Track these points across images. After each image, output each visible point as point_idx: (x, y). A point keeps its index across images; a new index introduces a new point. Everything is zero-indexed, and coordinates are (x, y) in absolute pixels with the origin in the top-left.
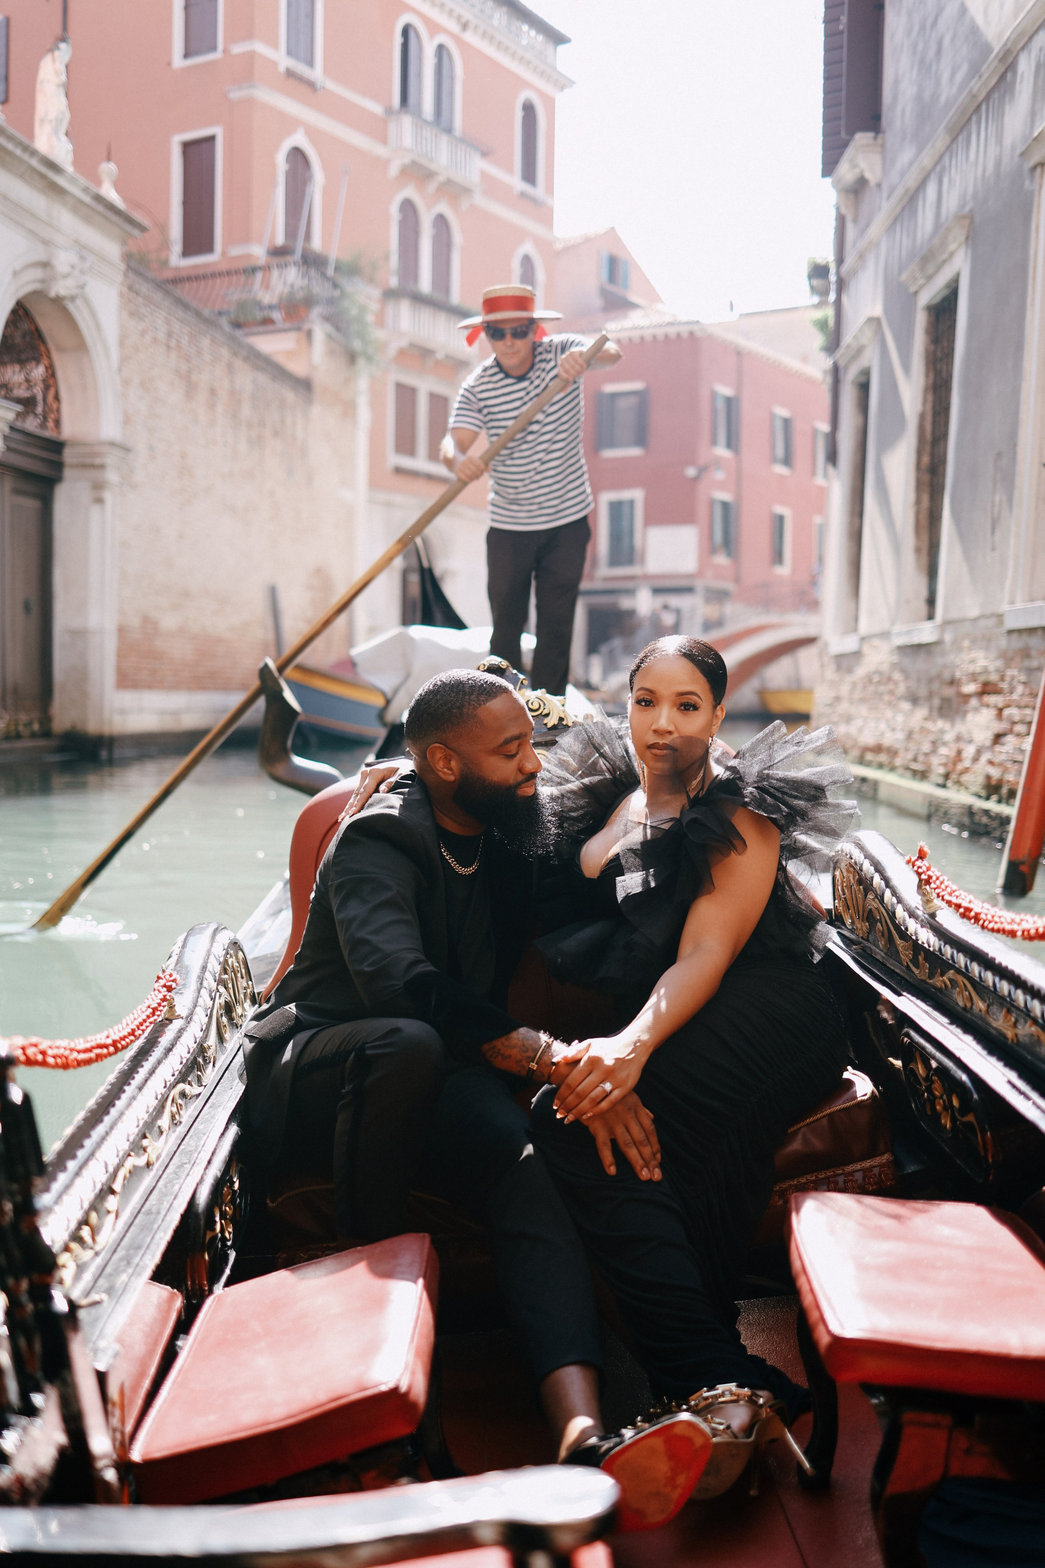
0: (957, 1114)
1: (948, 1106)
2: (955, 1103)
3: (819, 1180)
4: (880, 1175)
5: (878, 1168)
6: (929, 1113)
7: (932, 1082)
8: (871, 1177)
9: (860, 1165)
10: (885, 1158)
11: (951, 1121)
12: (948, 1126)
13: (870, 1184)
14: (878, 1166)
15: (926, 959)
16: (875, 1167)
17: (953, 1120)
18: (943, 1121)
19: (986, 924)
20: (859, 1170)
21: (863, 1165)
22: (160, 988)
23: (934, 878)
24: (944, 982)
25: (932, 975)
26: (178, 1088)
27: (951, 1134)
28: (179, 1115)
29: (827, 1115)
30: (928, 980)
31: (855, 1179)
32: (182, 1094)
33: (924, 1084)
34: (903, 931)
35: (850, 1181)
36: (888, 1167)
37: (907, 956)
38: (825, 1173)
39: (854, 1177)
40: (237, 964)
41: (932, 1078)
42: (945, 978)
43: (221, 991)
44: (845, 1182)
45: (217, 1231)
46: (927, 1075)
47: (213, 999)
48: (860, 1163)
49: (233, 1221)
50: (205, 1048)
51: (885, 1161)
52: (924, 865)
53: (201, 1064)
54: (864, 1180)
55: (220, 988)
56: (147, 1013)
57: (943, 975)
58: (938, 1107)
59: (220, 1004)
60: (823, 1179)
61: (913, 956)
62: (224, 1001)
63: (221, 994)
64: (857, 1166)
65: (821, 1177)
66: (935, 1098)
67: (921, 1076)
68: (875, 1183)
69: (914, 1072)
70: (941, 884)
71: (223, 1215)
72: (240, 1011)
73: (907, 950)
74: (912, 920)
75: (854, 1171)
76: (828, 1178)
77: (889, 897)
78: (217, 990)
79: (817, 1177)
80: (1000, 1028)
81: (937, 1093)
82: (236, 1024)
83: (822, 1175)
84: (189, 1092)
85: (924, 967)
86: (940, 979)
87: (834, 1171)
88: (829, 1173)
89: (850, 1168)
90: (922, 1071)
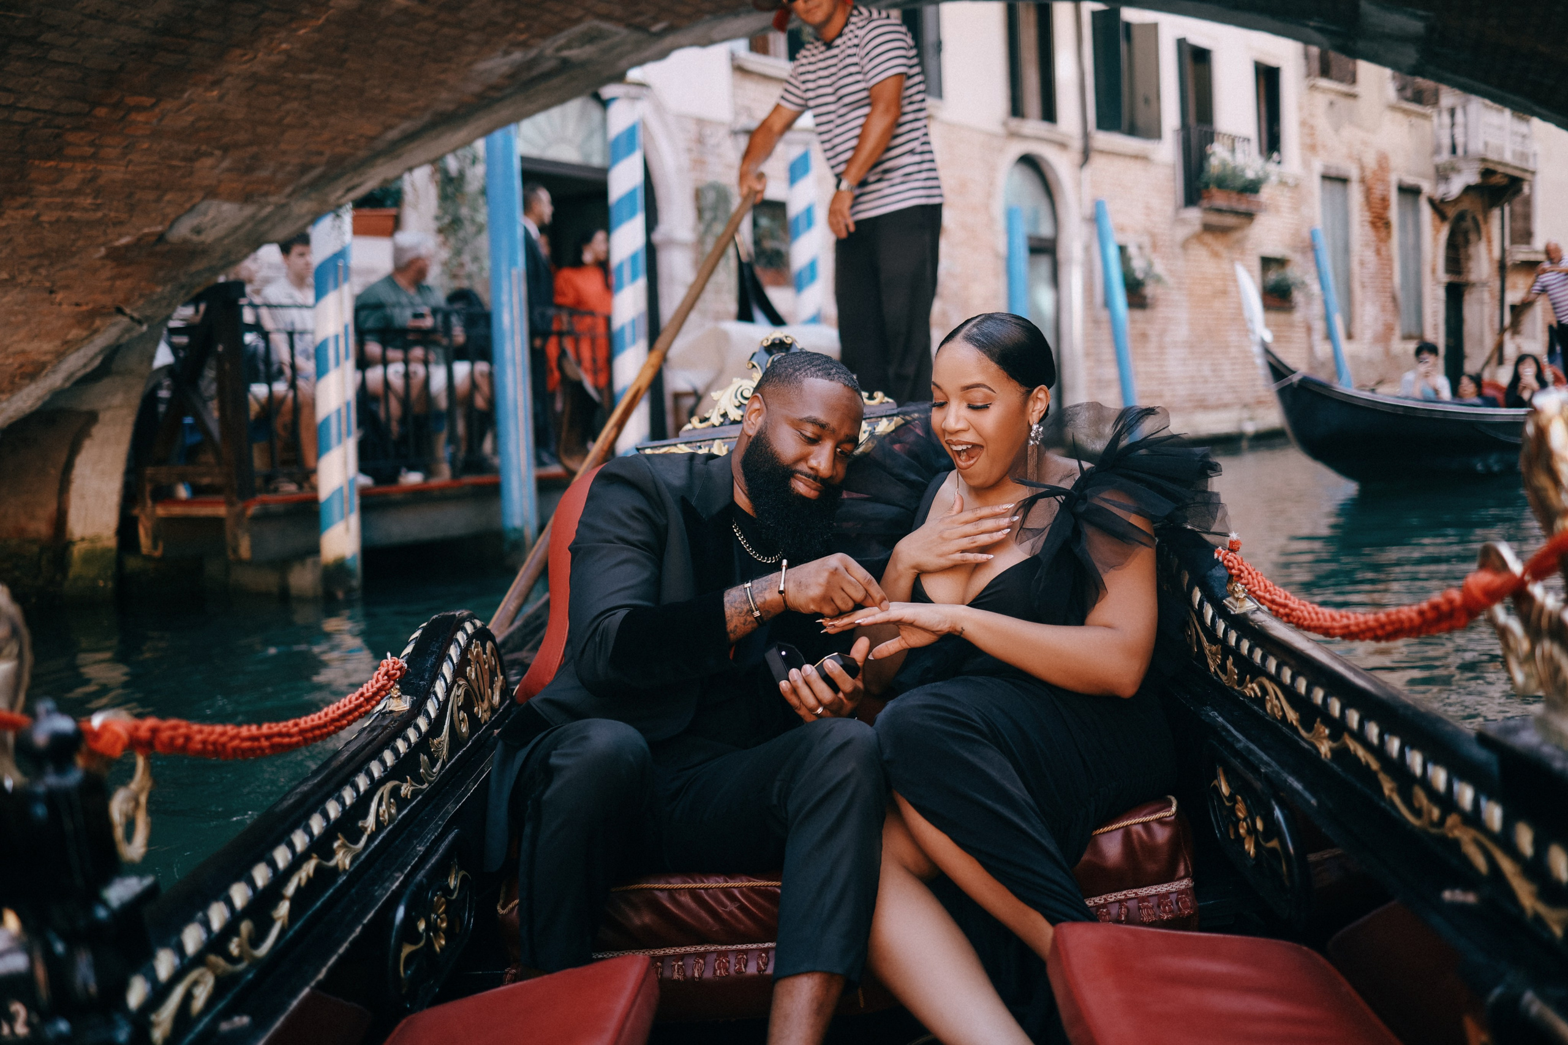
0: (1260, 839)
1: (1252, 830)
2: (1259, 825)
3: (1109, 903)
4: (1177, 904)
5: (1175, 895)
6: (1232, 837)
7: (1235, 802)
8: (1167, 905)
9: (1156, 889)
10: (1185, 883)
11: (1255, 847)
12: (1252, 853)
13: (1165, 912)
14: (1175, 892)
15: (1234, 664)
16: (1173, 893)
17: (1257, 845)
18: (1246, 847)
19: (1300, 622)
20: (1153, 895)
21: (1159, 890)
22: (380, 677)
23: (1246, 572)
24: (1253, 689)
25: (1241, 682)
26: (389, 785)
27: (1254, 863)
28: (390, 814)
29: (1123, 827)
30: (1236, 688)
31: (1150, 905)
32: (395, 792)
33: (1227, 804)
34: (1211, 633)
35: (1145, 907)
36: (1187, 894)
37: (1214, 661)
38: (1115, 896)
39: (1149, 902)
40: (485, 656)
41: (1235, 797)
42: (1254, 685)
43: (461, 683)
44: (1139, 908)
45: (422, 944)
46: (1231, 794)
47: (449, 690)
48: (1155, 887)
49: (449, 934)
50: (433, 743)
51: (1184, 887)
52: (1235, 558)
53: (424, 761)
54: (1159, 907)
55: (460, 680)
56: (358, 702)
57: (1252, 681)
58: (1242, 831)
59: (458, 696)
60: (1114, 902)
61: (1221, 661)
62: (463, 694)
63: (459, 686)
64: (1152, 890)
65: (1111, 900)
66: (1238, 820)
67: (1224, 795)
68: (1171, 911)
69: (1217, 790)
70: (1253, 579)
71: (431, 927)
72: (486, 705)
73: (1215, 654)
74: (1221, 620)
75: (1148, 896)
76: (1120, 902)
77: (1197, 595)
78: (454, 682)
79: (1105, 900)
80: (1313, 740)
81: (1241, 815)
82: (479, 720)
83: (1112, 897)
84: (406, 789)
85: (1232, 672)
86: (1249, 686)
87: (1125, 895)
88: (1120, 895)
89: (1143, 892)
90: (1225, 789)
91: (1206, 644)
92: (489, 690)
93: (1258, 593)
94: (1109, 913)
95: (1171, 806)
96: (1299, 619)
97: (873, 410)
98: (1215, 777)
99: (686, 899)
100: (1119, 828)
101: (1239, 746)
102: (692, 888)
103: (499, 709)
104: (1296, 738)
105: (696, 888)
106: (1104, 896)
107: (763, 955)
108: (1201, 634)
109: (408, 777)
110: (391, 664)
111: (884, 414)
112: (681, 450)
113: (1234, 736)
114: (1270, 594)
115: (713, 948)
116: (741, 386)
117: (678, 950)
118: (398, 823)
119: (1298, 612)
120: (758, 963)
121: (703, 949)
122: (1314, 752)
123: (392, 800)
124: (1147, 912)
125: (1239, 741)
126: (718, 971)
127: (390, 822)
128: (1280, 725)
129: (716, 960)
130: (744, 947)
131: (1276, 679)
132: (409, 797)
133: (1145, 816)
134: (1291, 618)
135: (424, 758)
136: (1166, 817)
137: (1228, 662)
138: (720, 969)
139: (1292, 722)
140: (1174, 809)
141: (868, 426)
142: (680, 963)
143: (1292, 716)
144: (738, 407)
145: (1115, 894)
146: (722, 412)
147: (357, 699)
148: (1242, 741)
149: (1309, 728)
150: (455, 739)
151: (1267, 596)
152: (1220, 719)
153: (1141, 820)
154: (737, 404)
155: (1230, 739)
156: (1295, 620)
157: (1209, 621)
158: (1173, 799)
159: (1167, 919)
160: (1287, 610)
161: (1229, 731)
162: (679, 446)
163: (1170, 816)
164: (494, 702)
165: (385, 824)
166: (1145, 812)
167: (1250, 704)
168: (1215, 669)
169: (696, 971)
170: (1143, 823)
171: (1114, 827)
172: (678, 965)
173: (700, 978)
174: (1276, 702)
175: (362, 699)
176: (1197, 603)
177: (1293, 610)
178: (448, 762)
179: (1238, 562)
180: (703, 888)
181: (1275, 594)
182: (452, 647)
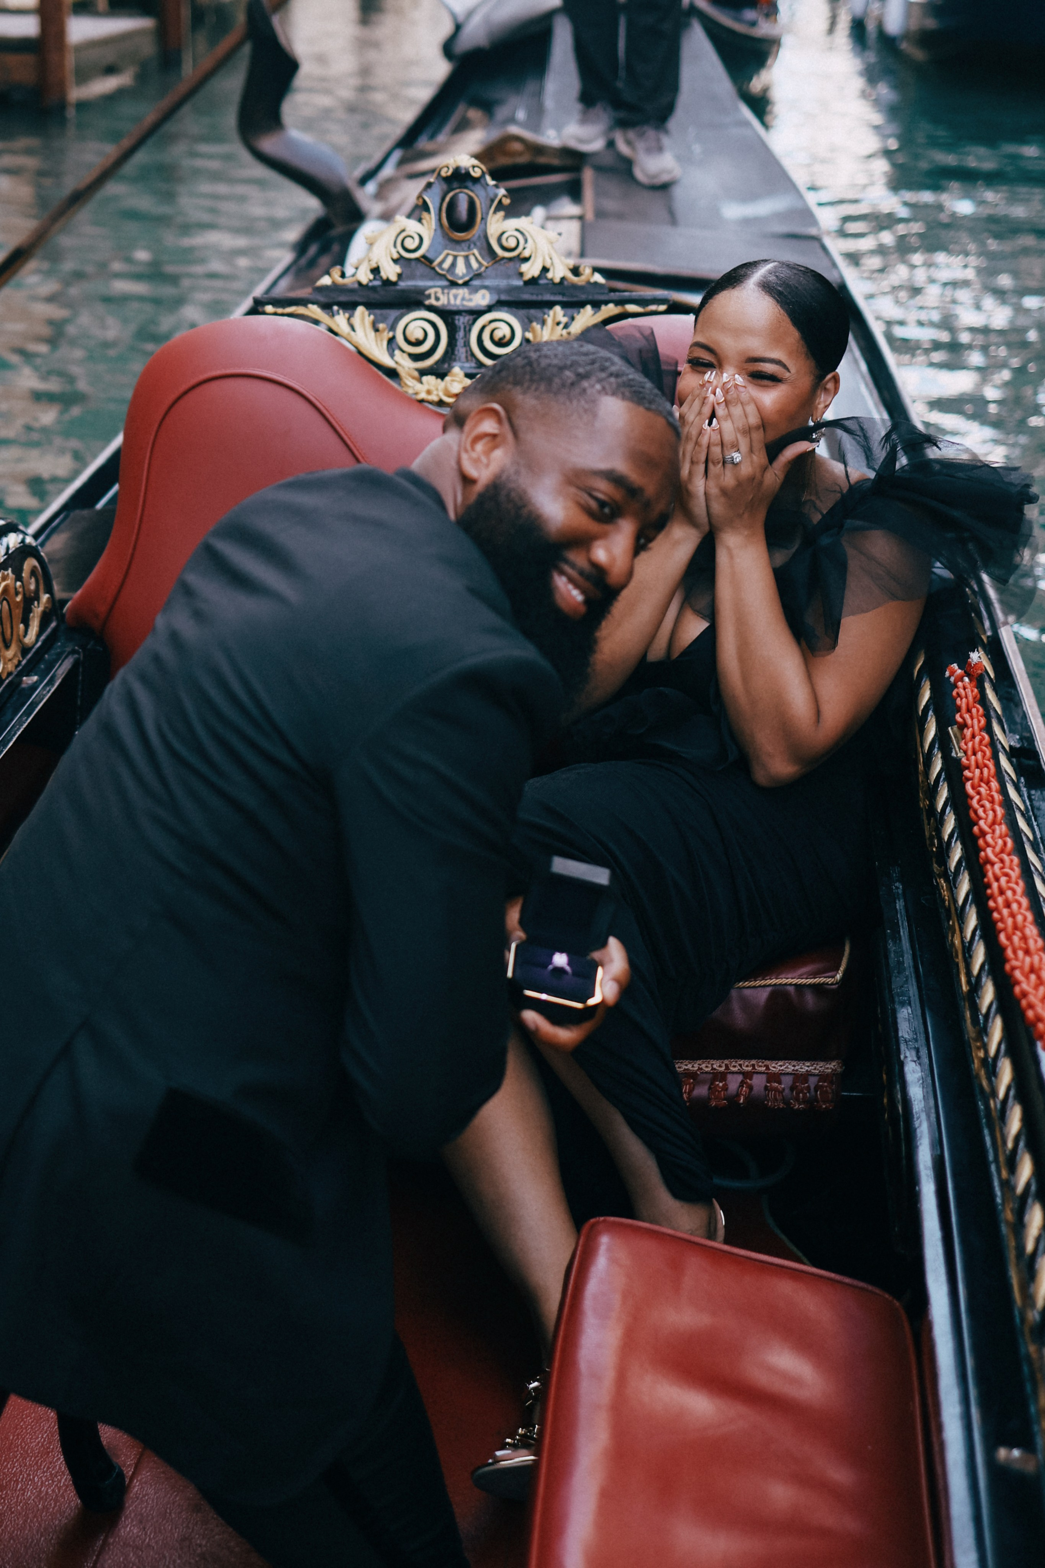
3: (730, 1073)
5: (816, 1079)
8: (802, 1091)
9: (794, 1066)
10: (833, 1066)
13: (797, 1099)
14: (817, 1075)
16: (814, 1075)
20: (789, 1074)
21: (797, 1068)
29: (773, 985)
31: (781, 1086)
35: (774, 1089)
36: (831, 1083)
38: (740, 1065)
39: (780, 1083)
44: (766, 1089)
48: (795, 1063)
51: (830, 1071)
54: (791, 1090)
60: (737, 1073)
64: (790, 1067)
65: (733, 1069)
68: (804, 1101)
75: (781, 1074)
76: (744, 1073)
79: (727, 1067)
83: (735, 1065)
87: (753, 1066)
88: (746, 1065)
89: (775, 1066)
94: (725, 1088)
95: (836, 970)
100: (765, 986)
106: (726, 1062)
112: (311, 311)
124: (775, 1095)
133: (800, 977)
136: (827, 984)
140: (838, 977)
144: (395, 261)
145: (741, 1062)
146: (374, 265)
153: (795, 981)
154: (396, 256)
158: (843, 961)
159: (798, 1109)
163: (832, 984)
166: (804, 970)
170: (796, 985)
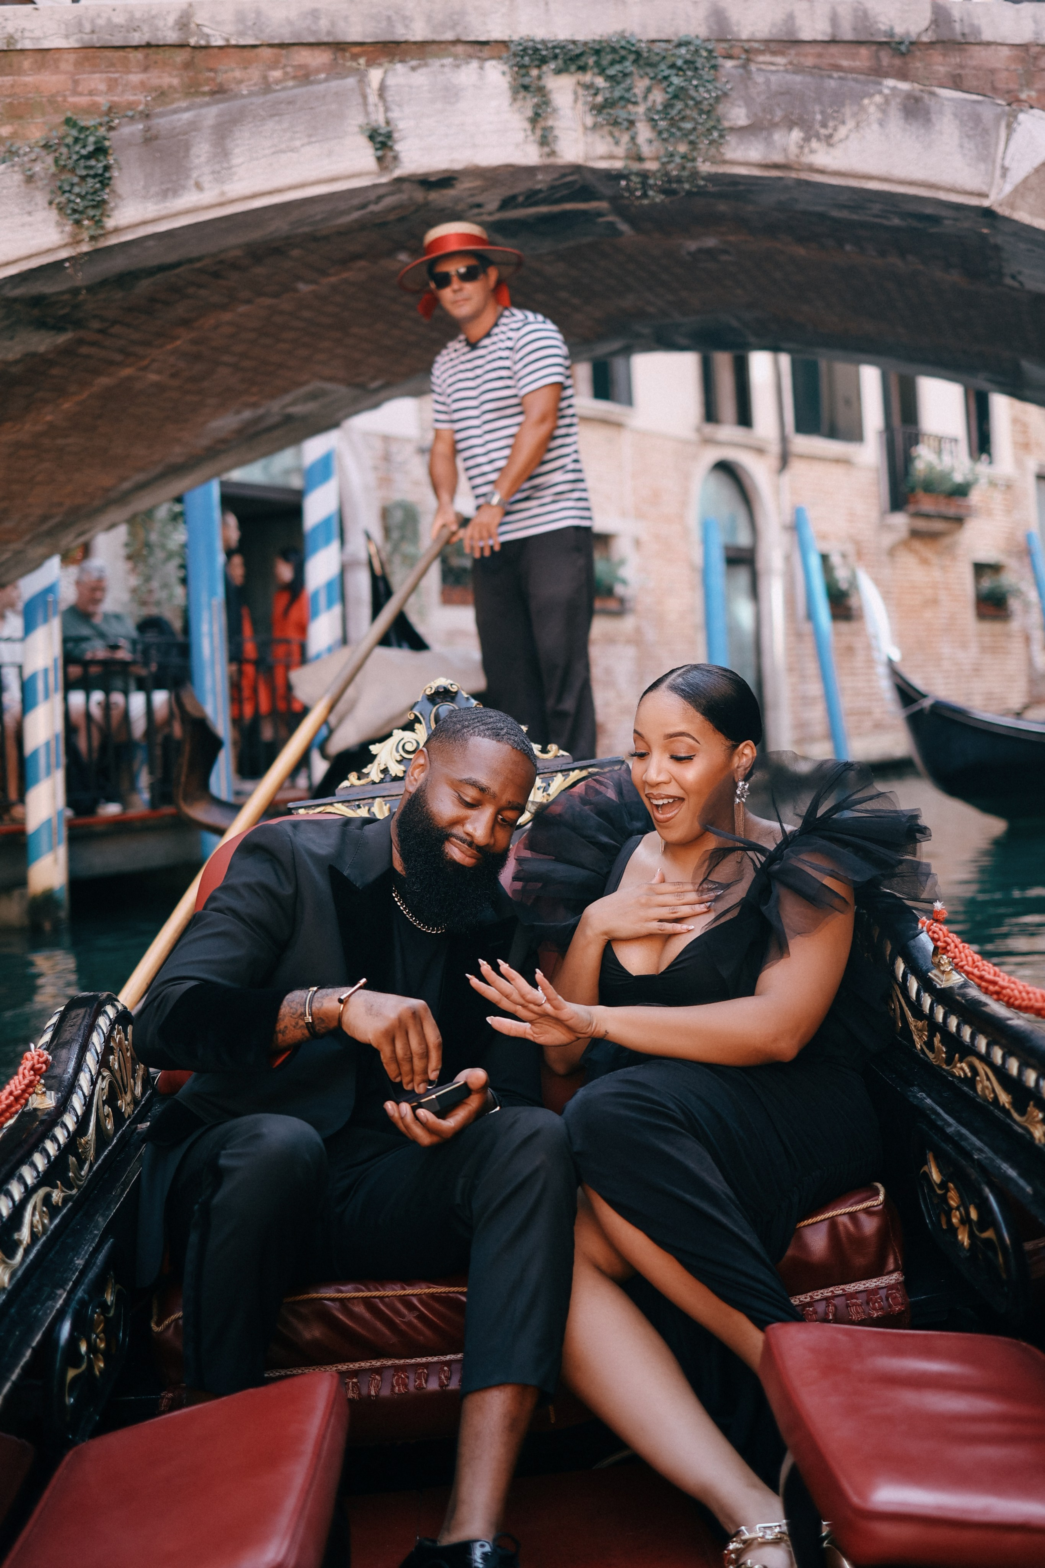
0: (975, 1229)
1: (966, 1220)
2: (974, 1215)
3: (816, 1301)
4: (887, 1300)
6: (945, 1227)
7: (948, 1190)
8: (877, 1301)
9: (864, 1284)
10: (894, 1278)
11: (970, 1237)
12: (965, 1244)
13: (874, 1309)
14: (885, 1287)
15: (942, 1041)
16: (883, 1288)
17: (972, 1236)
18: (960, 1237)
19: (1012, 1000)
20: (862, 1291)
21: (867, 1285)
22: (26, 1072)
23: (952, 945)
24: (962, 1069)
25: (950, 1061)
26: (42, 1192)
27: (968, 1254)
28: (43, 1225)
29: (828, 1218)
30: (944, 1067)
31: (859, 1301)
32: (47, 1199)
33: (939, 1192)
34: (916, 1008)
35: (854, 1305)
36: (897, 1289)
37: (920, 1037)
38: (822, 1293)
39: (857, 1299)
40: (126, 1042)
41: (947, 1184)
42: (964, 1065)
43: (105, 1074)
44: (847, 1306)
45: (84, 1367)
46: (942, 1182)
47: (93, 1083)
48: (864, 1282)
49: (107, 1355)
50: (80, 1143)
51: (894, 1281)
52: (940, 930)
53: (73, 1163)
54: (868, 1304)
55: (104, 1071)
56: (8, 1101)
57: (961, 1061)
58: (955, 1221)
59: (103, 1089)
60: (820, 1300)
61: (927, 1037)
62: (107, 1086)
63: (104, 1078)
64: (860, 1286)
65: (817, 1298)
66: (951, 1209)
67: (935, 1182)
68: (881, 1308)
69: (927, 1177)
70: (960, 953)
71: (92, 1348)
72: (128, 1098)
73: (921, 1031)
74: (927, 995)
75: (856, 1292)
76: (827, 1299)
77: (900, 967)
78: (99, 1073)
79: (811, 1297)
80: (1026, 1124)
81: (953, 1203)
82: (123, 1114)
83: (818, 1295)
84: (57, 1196)
85: (940, 1051)
86: (959, 1065)
87: (832, 1291)
88: (827, 1292)
89: (852, 1288)
90: (936, 1176)
91: (911, 1019)
92: (132, 1081)
93: (966, 968)
94: (816, 1312)
95: (878, 1194)
96: (1010, 998)
97: (547, 764)
98: (925, 1162)
99: (360, 1309)
100: (824, 1220)
101: (949, 1130)
102: (366, 1297)
103: (141, 1101)
104: (1009, 1121)
105: (371, 1297)
106: (810, 1294)
107: (446, 1368)
108: (906, 1008)
109: (59, 1182)
110: (36, 1057)
111: (559, 769)
112: (337, 809)
113: (944, 1120)
114: (979, 970)
115: (390, 1363)
116: (402, 739)
117: (351, 1366)
118: (51, 1234)
119: (1008, 991)
120: (440, 1378)
121: (379, 1364)
122: (1028, 1136)
123: (45, 1209)
124: (856, 1309)
125: (950, 1125)
126: (397, 1388)
127: (44, 1233)
128: (992, 1108)
129: (394, 1376)
130: (424, 1360)
131: (986, 1059)
132: (60, 1204)
133: (851, 1205)
134: (1001, 997)
135: (72, 1159)
136: (874, 1206)
137: (935, 1039)
138: (398, 1385)
139: (1004, 1104)
140: (881, 1197)
141: (542, 782)
142: (354, 1380)
143: (1004, 1098)
144: (400, 762)
145: (822, 1291)
146: (382, 767)
147: (7, 1098)
148: (953, 1126)
149: (1022, 1112)
150: (102, 1136)
151: (976, 971)
152: (928, 1101)
153: (848, 1210)
154: (399, 758)
155: (940, 1123)
156: (1006, 999)
157: (913, 995)
158: (879, 1185)
159: (878, 1317)
160: (997, 988)
161: (939, 1115)
162: (335, 805)
163: (877, 1206)
164: (136, 1093)
165: (39, 1235)
166: (852, 1201)
167: (959, 1085)
168: (921, 1046)
169: (372, 1388)
170: (851, 1213)
171: (819, 1218)
172: (353, 1383)
173: (377, 1396)
174: (987, 1083)
175: (12, 1098)
176: (900, 975)
177: (1003, 988)
178: (96, 1163)
179: (944, 933)
180: (378, 1297)
181: (984, 970)
182: (95, 1034)
